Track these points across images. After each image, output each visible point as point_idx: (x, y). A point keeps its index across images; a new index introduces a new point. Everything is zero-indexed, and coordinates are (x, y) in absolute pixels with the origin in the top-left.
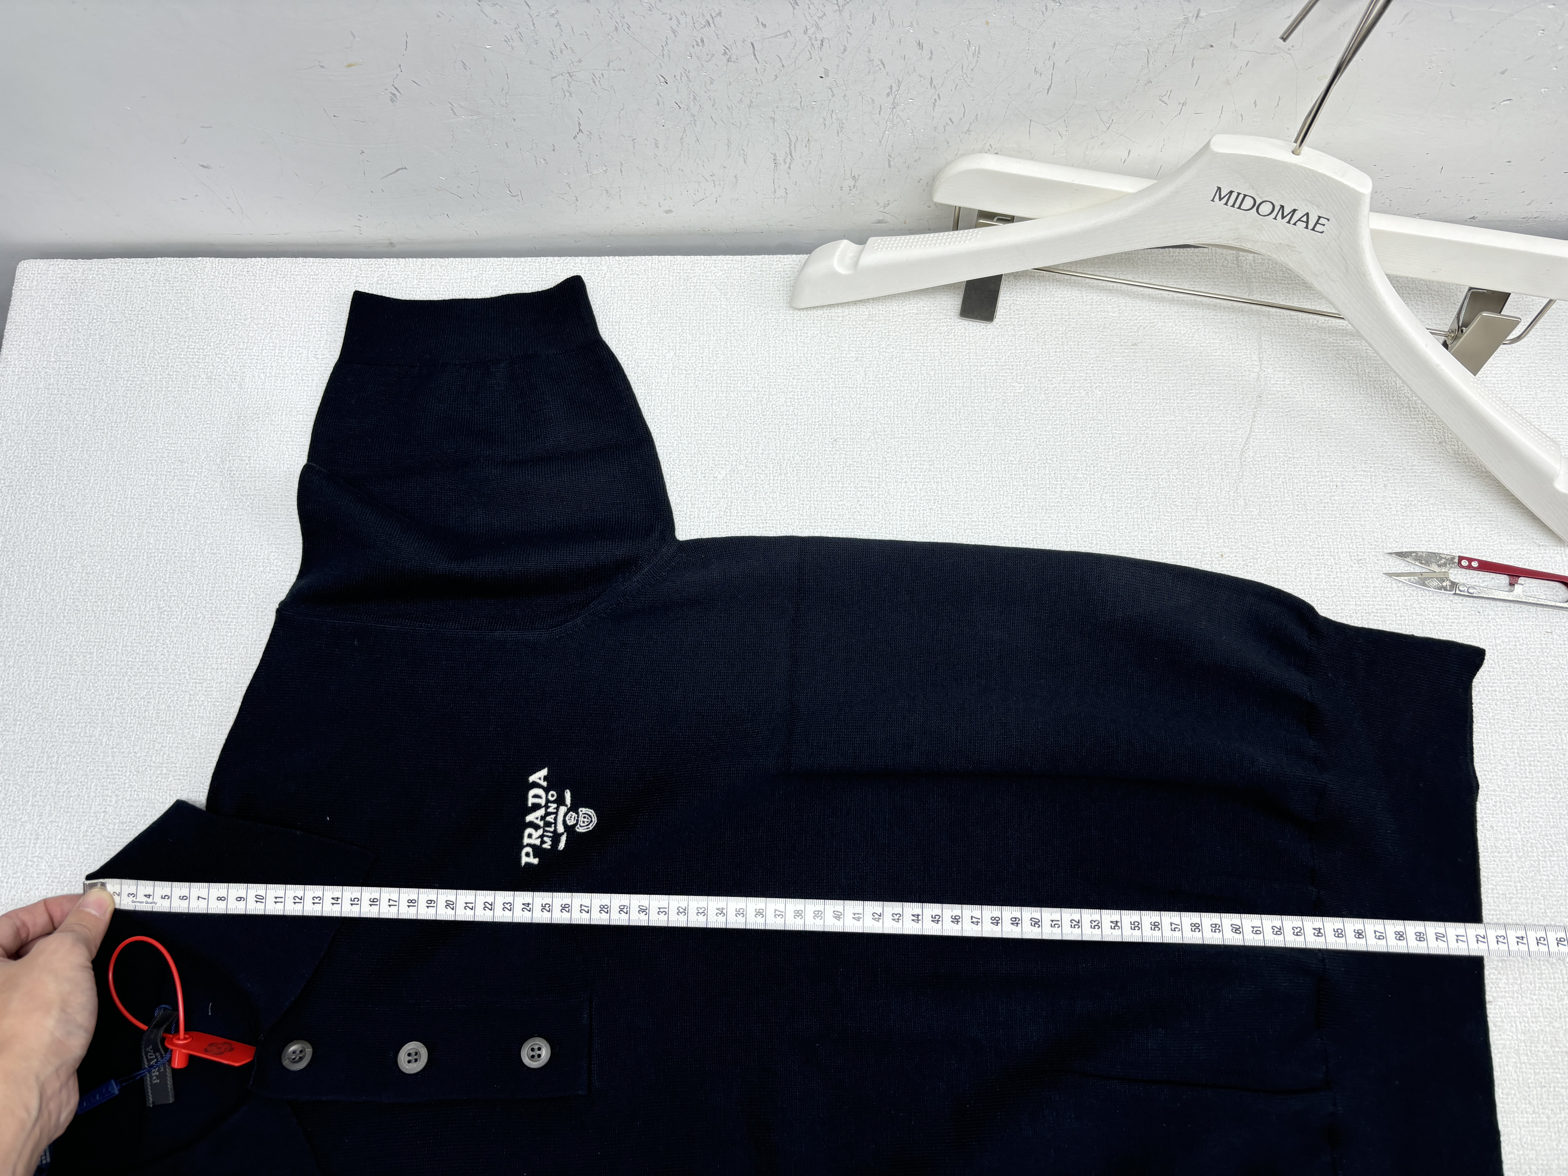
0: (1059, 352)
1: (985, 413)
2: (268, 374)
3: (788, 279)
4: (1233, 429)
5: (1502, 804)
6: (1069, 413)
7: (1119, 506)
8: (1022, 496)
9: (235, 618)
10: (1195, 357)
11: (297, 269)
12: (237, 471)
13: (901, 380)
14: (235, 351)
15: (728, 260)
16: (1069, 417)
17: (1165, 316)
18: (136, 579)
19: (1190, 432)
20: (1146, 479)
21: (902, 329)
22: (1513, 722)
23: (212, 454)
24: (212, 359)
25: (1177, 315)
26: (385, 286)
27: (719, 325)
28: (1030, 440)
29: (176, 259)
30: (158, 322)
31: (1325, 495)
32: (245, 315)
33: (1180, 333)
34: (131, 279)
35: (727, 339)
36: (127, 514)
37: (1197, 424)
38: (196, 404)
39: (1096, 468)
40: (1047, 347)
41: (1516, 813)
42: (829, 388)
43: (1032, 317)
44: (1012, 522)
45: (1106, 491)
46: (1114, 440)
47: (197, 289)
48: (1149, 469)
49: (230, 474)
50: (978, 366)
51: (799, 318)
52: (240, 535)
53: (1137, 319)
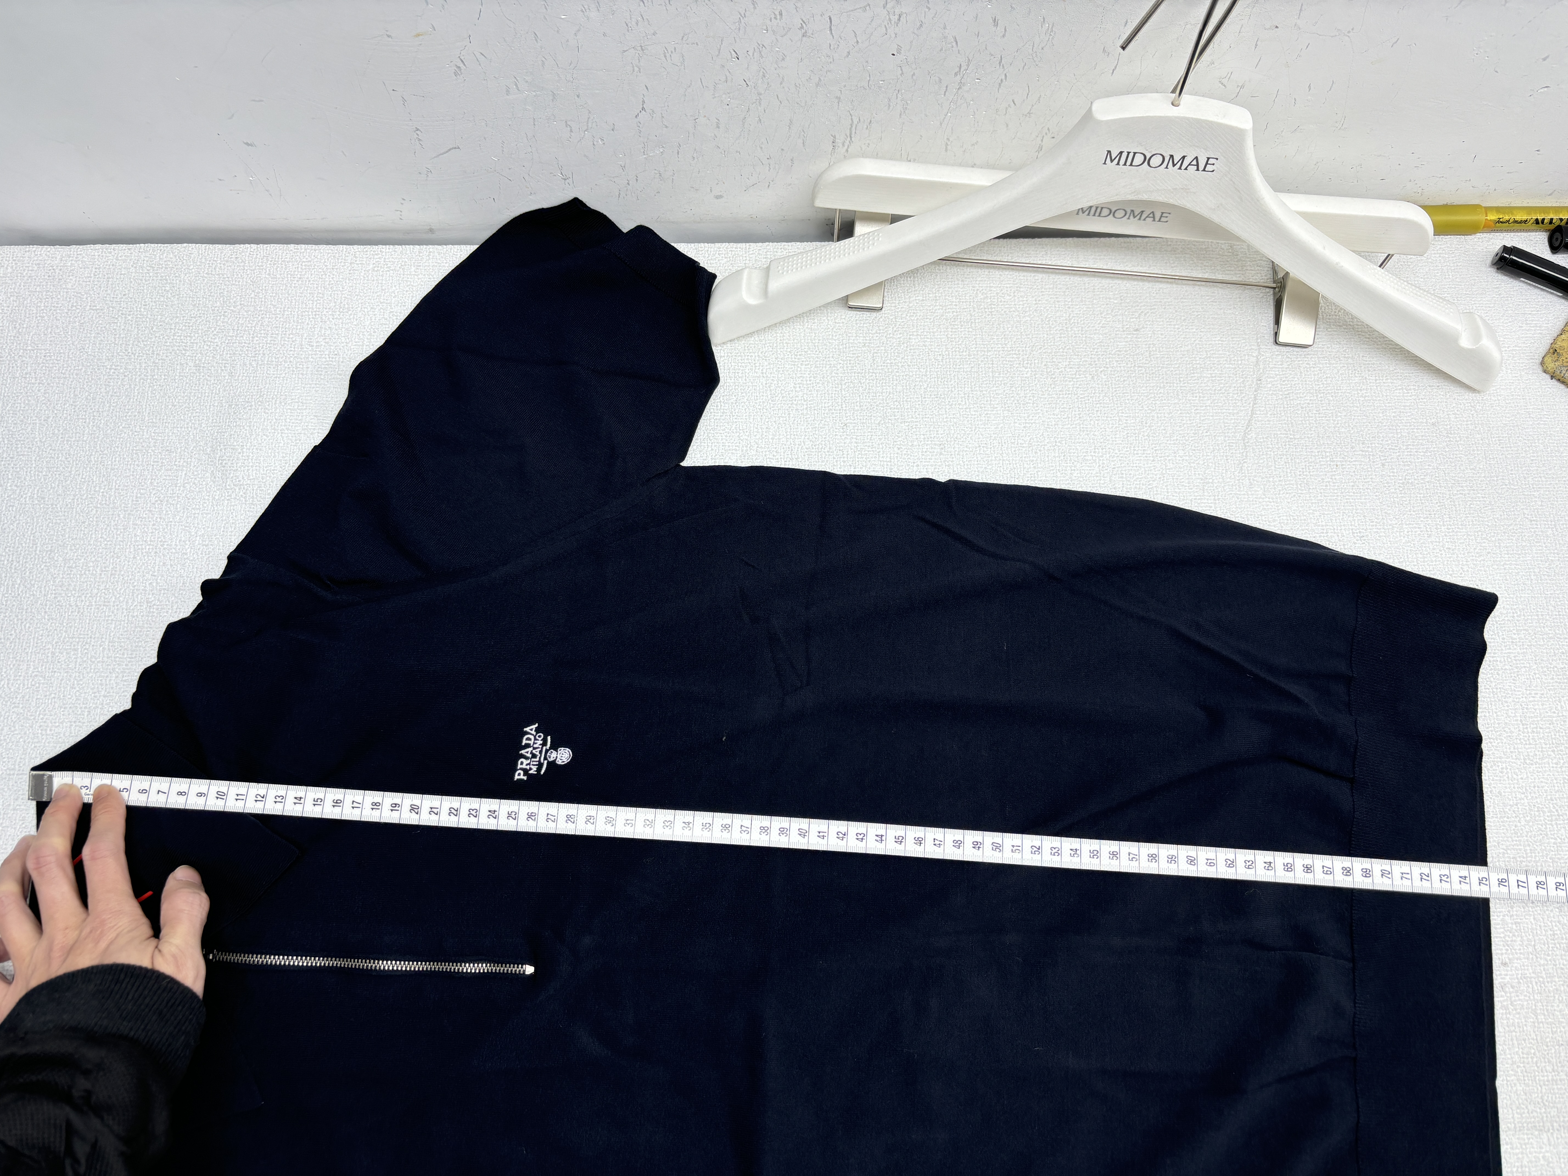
0: (1064, 337)
2: (260, 362)
4: (1235, 411)
5: (1508, 770)
6: (1076, 396)
7: (1128, 487)
8: (1033, 479)
11: (288, 255)
12: (229, 460)
13: (908, 366)
14: (224, 339)
15: (732, 248)
16: (1076, 400)
17: (1165, 302)
18: (122, 573)
19: (1194, 415)
20: (1153, 461)
22: (1515, 690)
23: (201, 443)
24: (200, 347)
25: (1176, 301)
26: (381, 273)
28: (1039, 423)
29: (159, 245)
30: (142, 310)
31: (1326, 475)
32: (234, 302)
34: (113, 265)
36: (111, 506)
37: (1201, 406)
38: (184, 393)
39: (1104, 450)
41: (1522, 779)
42: (837, 374)
45: (1115, 473)
47: (182, 276)
48: (1155, 451)
49: (221, 463)
50: (985, 351)
52: (233, 525)
53: (1138, 306)
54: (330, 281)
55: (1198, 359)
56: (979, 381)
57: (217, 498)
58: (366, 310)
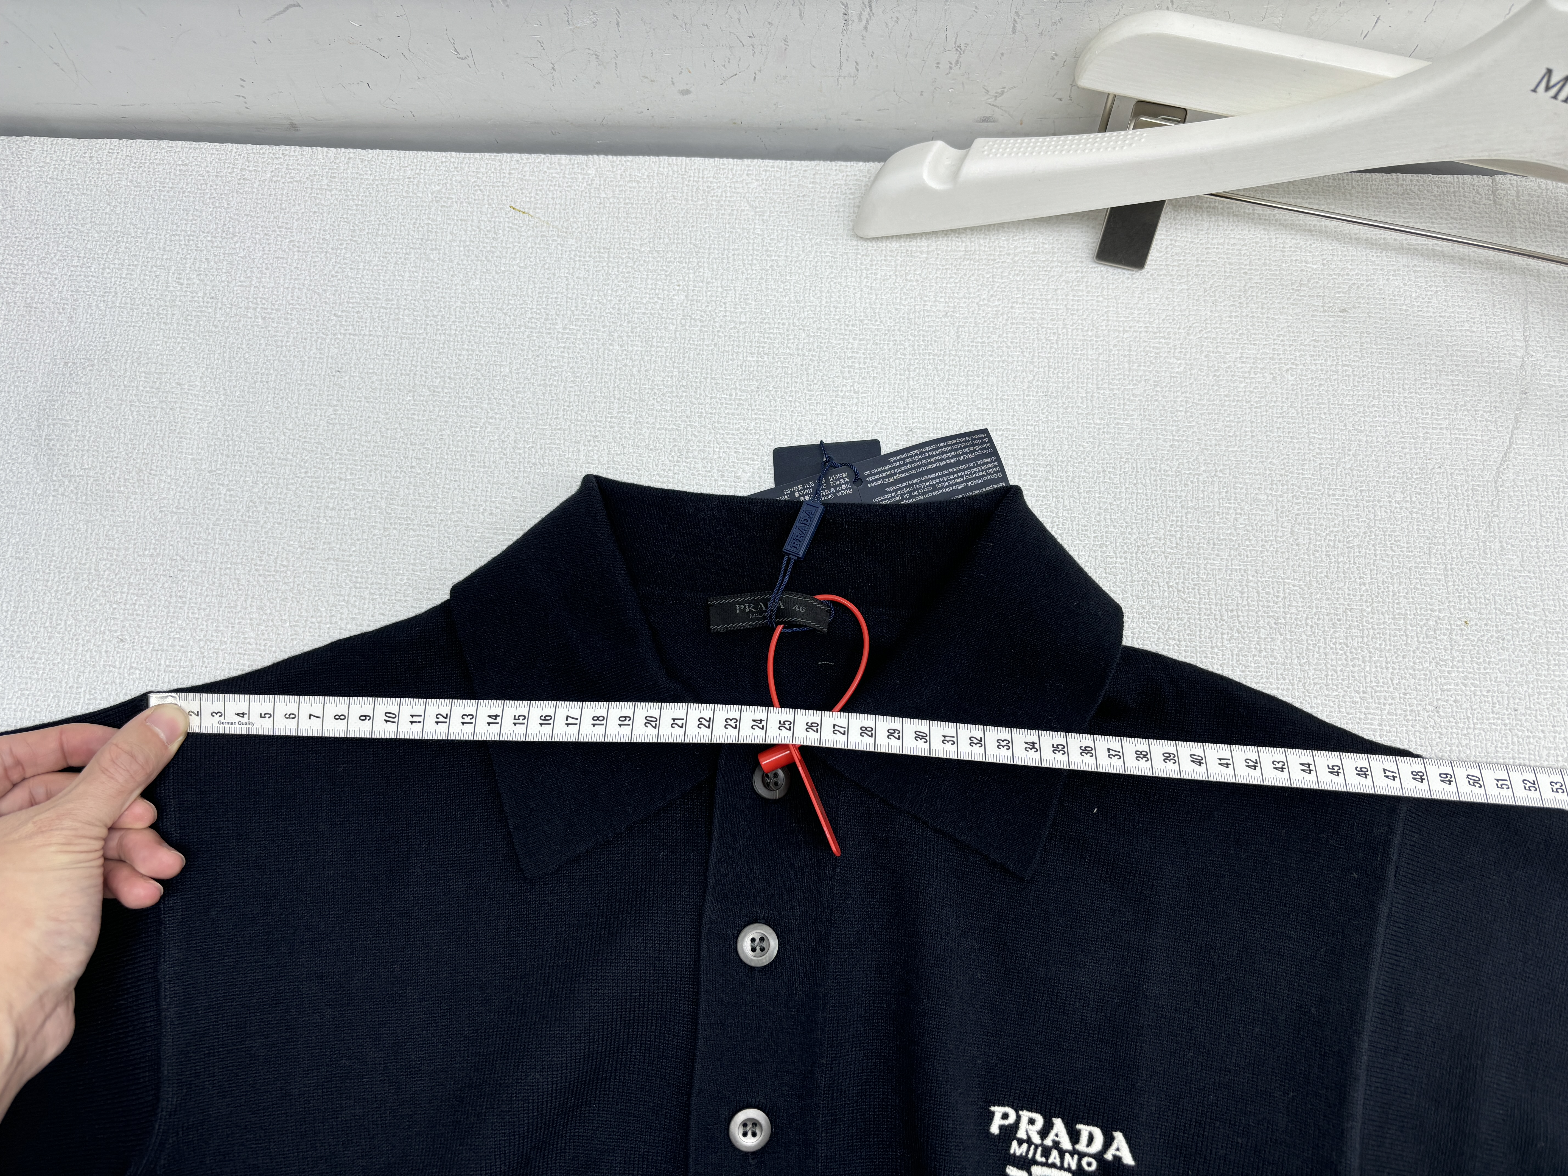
0: (1236, 317)
1: (1129, 400)
2: (110, 304)
3: (851, 197)
4: (1485, 438)
6: (1249, 405)
7: (1318, 543)
8: (1179, 523)
9: (45, 653)
10: (1432, 332)
11: (159, 156)
12: (58, 440)
13: (1008, 347)
14: (66, 269)
15: (767, 166)
16: (1248, 411)
17: (1389, 272)
19: (1422, 441)
20: (1357, 506)
21: (1013, 273)
23: (25, 415)
25: (1406, 269)
26: (282, 185)
27: (750, 258)
28: (1193, 441)
32: (83, 219)
33: (1411, 296)
35: (762, 278)
37: (1433, 429)
38: (8, 343)
39: (1285, 487)
40: (1218, 309)
42: (904, 354)
43: (1197, 266)
44: (1164, 559)
45: (1299, 521)
46: (1311, 447)
48: (1361, 491)
49: (48, 444)
50: (1119, 331)
51: (865, 251)
52: (58, 532)
53: (1348, 274)
54: (212, 194)
55: (1434, 357)
56: (1109, 375)
57: (39, 492)
58: (257, 236)
